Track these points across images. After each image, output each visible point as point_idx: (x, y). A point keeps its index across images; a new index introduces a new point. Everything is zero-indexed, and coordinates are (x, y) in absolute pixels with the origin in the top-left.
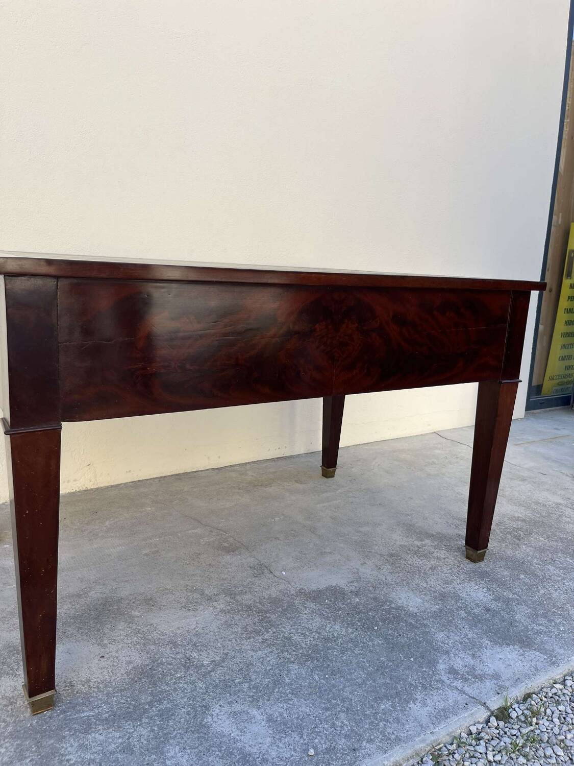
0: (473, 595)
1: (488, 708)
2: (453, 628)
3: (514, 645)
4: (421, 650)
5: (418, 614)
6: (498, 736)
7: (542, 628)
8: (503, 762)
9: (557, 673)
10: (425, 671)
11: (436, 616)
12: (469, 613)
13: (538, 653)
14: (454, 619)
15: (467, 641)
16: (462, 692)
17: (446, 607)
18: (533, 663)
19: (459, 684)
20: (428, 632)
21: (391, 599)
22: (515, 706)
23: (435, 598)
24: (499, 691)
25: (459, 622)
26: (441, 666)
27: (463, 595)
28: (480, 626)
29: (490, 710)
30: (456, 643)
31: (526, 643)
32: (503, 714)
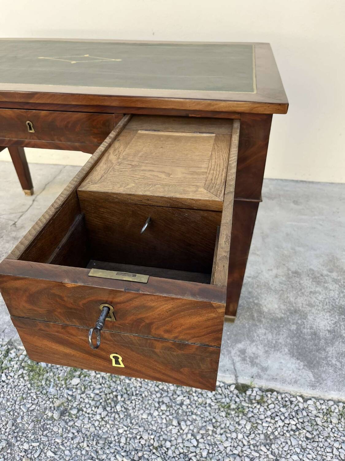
0: (318, 320)
1: (237, 380)
2: (275, 332)
3: (301, 361)
4: (240, 331)
5: (265, 313)
6: (226, 395)
7: (338, 365)
8: (212, 407)
9: (308, 392)
10: (227, 342)
11: (275, 320)
12: (297, 329)
13: (311, 375)
14: (283, 327)
15: (274, 342)
16: (234, 364)
17: (288, 318)
18: (299, 378)
19: (237, 359)
20: (256, 325)
21: (259, 297)
22: (255, 390)
23: (289, 310)
24: (254, 377)
25: (284, 330)
26: (240, 346)
27: (310, 318)
28: (295, 339)
29: (237, 382)
30: (266, 340)
31: (312, 365)
32: (243, 388)
